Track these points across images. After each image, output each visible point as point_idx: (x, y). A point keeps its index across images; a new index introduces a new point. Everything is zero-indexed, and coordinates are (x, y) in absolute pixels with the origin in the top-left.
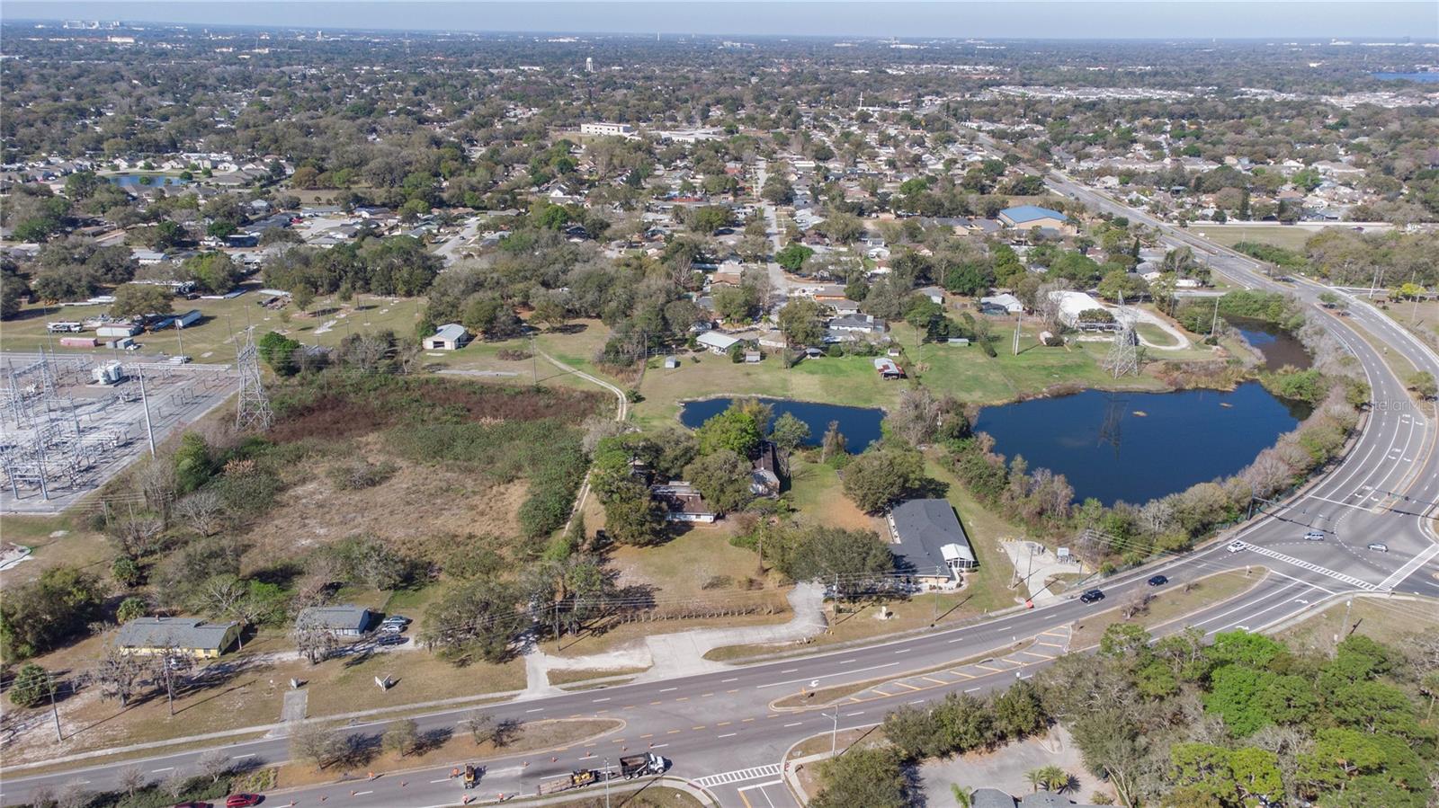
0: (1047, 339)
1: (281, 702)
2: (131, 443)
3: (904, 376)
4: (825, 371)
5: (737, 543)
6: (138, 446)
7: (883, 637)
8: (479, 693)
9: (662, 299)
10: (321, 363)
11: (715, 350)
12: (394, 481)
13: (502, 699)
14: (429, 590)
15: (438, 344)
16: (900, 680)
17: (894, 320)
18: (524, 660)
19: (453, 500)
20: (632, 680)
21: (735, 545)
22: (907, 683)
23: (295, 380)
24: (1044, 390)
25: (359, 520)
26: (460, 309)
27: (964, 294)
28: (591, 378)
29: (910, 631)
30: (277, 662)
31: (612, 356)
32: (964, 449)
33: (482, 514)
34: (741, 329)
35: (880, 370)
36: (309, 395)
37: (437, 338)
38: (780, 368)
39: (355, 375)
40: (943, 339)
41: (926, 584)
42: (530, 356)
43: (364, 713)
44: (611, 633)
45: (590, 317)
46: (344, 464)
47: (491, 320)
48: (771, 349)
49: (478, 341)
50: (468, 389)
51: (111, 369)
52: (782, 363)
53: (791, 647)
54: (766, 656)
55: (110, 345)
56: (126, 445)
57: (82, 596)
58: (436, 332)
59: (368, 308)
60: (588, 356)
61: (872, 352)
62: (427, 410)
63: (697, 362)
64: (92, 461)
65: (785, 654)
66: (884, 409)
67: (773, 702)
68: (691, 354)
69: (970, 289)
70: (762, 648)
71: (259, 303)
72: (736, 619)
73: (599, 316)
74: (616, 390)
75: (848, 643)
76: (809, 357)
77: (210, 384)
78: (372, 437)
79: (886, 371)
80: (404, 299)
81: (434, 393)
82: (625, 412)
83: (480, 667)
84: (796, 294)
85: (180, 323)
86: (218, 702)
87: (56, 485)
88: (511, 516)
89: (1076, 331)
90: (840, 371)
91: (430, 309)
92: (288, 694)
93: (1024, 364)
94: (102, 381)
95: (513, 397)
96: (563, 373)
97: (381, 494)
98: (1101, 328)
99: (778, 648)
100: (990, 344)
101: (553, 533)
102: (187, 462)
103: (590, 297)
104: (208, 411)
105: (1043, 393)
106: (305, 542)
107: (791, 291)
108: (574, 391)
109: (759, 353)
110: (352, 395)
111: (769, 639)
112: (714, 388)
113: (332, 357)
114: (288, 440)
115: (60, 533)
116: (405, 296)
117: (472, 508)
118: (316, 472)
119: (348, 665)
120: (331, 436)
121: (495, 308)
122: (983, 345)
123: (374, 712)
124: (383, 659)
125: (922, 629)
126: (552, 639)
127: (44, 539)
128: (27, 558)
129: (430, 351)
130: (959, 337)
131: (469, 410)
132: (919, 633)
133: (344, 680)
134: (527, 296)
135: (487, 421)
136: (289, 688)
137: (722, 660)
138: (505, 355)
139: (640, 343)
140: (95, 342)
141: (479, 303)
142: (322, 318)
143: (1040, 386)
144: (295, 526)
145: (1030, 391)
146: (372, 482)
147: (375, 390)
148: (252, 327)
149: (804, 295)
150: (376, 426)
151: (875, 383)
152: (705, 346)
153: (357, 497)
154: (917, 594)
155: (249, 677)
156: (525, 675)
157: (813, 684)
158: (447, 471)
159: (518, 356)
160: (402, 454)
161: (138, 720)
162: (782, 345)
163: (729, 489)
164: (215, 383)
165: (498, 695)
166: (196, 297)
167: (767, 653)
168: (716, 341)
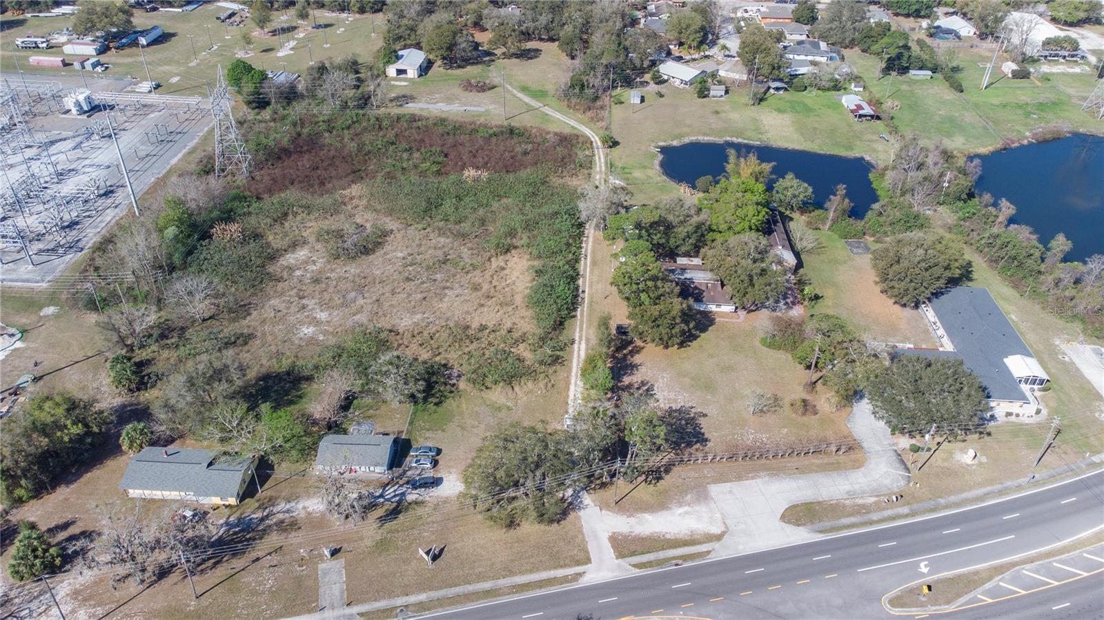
0: (1013, 72)
1: (316, 579)
2: (112, 192)
3: (878, 118)
4: (794, 110)
5: (772, 343)
6: (119, 196)
7: (979, 492)
8: (538, 570)
9: (619, 25)
10: (290, 95)
11: (678, 82)
12: (387, 248)
13: (565, 580)
14: (451, 404)
15: (401, 72)
16: (1028, 566)
17: (845, 48)
18: (579, 518)
19: (454, 276)
20: (708, 552)
21: (769, 347)
22: (1037, 571)
23: (267, 114)
24: (1027, 134)
25: (361, 301)
26: (418, 33)
27: (908, 16)
28: (558, 116)
29: (1009, 483)
30: (303, 514)
31: (577, 90)
32: (974, 214)
33: (489, 297)
34: (696, 56)
35: (852, 111)
36: (282, 135)
37: (400, 65)
38: (747, 105)
39: (327, 110)
40: (904, 70)
41: (1000, 408)
42: (493, 87)
43: (412, 599)
44: (668, 480)
45: (541, 40)
46: (331, 223)
47: (451, 47)
48: (734, 82)
49: (438, 69)
50: (441, 129)
51: (81, 98)
52: (746, 99)
53: (878, 507)
54: (852, 520)
55: (77, 65)
56: (108, 193)
57: (77, 430)
58: (398, 58)
59: (327, 26)
60: (550, 88)
61: (836, 87)
62: (405, 155)
63: (662, 96)
64: (74, 214)
65: (875, 517)
66: (867, 158)
67: (885, 599)
68: (652, 87)
69: (916, 10)
70: (844, 506)
71: (218, 18)
72: (804, 461)
73: (552, 40)
74: (587, 131)
75: (942, 501)
76: (772, 91)
77: (182, 117)
78: (355, 190)
79: (861, 112)
80: (357, 16)
81: (407, 134)
82: (603, 160)
83: (530, 528)
84: (739, 14)
85: (143, 41)
86: (247, 578)
87: (41, 246)
88: (518, 299)
89: (1038, 60)
90: (808, 110)
91: (389, 32)
92: (322, 566)
93: (995, 101)
94: (74, 111)
95: (487, 140)
96: (530, 109)
97: (376, 265)
98: (1064, 57)
99: (863, 506)
100: (952, 76)
101: (566, 323)
102: (171, 231)
103: (544, 19)
104: (185, 151)
105: (1026, 138)
106: (308, 331)
107: (735, 10)
108: (548, 133)
109: (723, 87)
110: (326, 135)
111: (848, 493)
112: (686, 130)
113: (301, 87)
114: (270, 191)
115: (50, 310)
116: (358, 12)
117: (476, 288)
118: (304, 234)
119: (383, 520)
120: (312, 186)
121: (455, 34)
122: (947, 79)
123: (423, 597)
124: (420, 511)
125: (1023, 481)
126: (603, 485)
127: (34, 318)
128: (19, 345)
129: (395, 79)
130: (921, 69)
131: (446, 156)
132: (1019, 488)
133: (382, 546)
134: (480, 17)
135: (470, 173)
136: (321, 556)
137: (804, 525)
138: (469, 86)
139: (606, 74)
140: (63, 61)
141: (438, 27)
142: (283, 37)
143: (1022, 129)
144: (294, 309)
145: (1013, 136)
146: (366, 249)
147: (348, 128)
148: (215, 47)
149: (746, 15)
150: (357, 175)
151: (849, 125)
152: (666, 77)
153: (353, 269)
154: (992, 423)
155: (274, 539)
156: (584, 540)
157: (924, 568)
158: (439, 235)
159: (483, 88)
160: (390, 212)
161: (158, 606)
162: (745, 77)
163: (758, 282)
164: (187, 116)
165: (560, 573)
166: (155, 9)
167: (852, 515)
168: (677, 72)
